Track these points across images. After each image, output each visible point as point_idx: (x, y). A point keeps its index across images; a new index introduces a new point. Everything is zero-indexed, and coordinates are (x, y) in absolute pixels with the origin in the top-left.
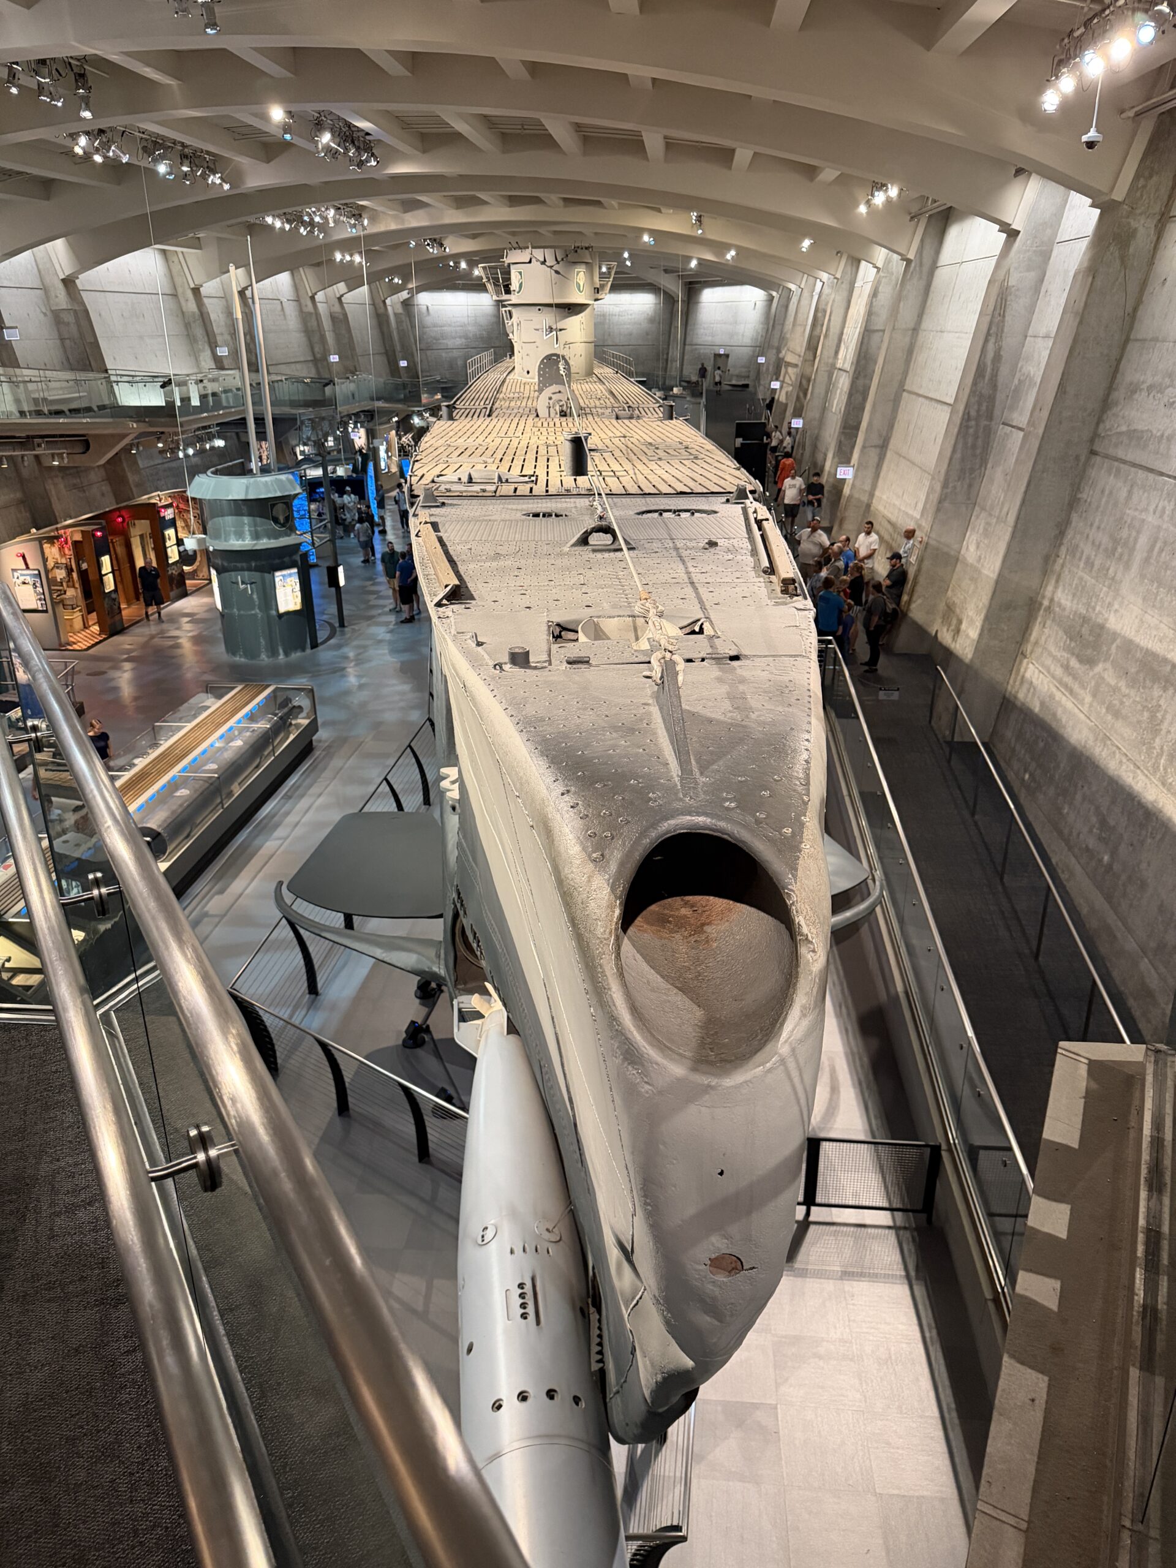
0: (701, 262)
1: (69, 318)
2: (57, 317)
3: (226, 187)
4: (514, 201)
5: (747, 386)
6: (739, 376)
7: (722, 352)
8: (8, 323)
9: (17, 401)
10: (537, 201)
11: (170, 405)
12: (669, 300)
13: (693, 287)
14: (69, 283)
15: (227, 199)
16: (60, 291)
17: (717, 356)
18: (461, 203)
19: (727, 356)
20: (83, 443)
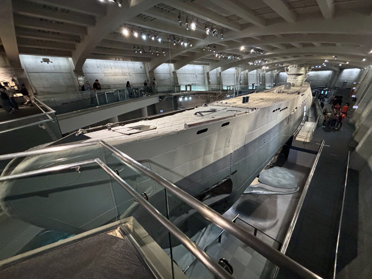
0: (342, 64)
1: (219, 78)
2: (218, 78)
3: (240, 59)
4: (295, 57)
5: (350, 88)
6: (348, 86)
7: (346, 81)
8: (210, 78)
9: (209, 89)
10: (298, 56)
11: (227, 89)
12: (335, 72)
13: (342, 69)
14: (220, 73)
15: (240, 61)
16: (219, 74)
17: (344, 82)
18: (284, 58)
19: (347, 82)
20: (215, 94)
